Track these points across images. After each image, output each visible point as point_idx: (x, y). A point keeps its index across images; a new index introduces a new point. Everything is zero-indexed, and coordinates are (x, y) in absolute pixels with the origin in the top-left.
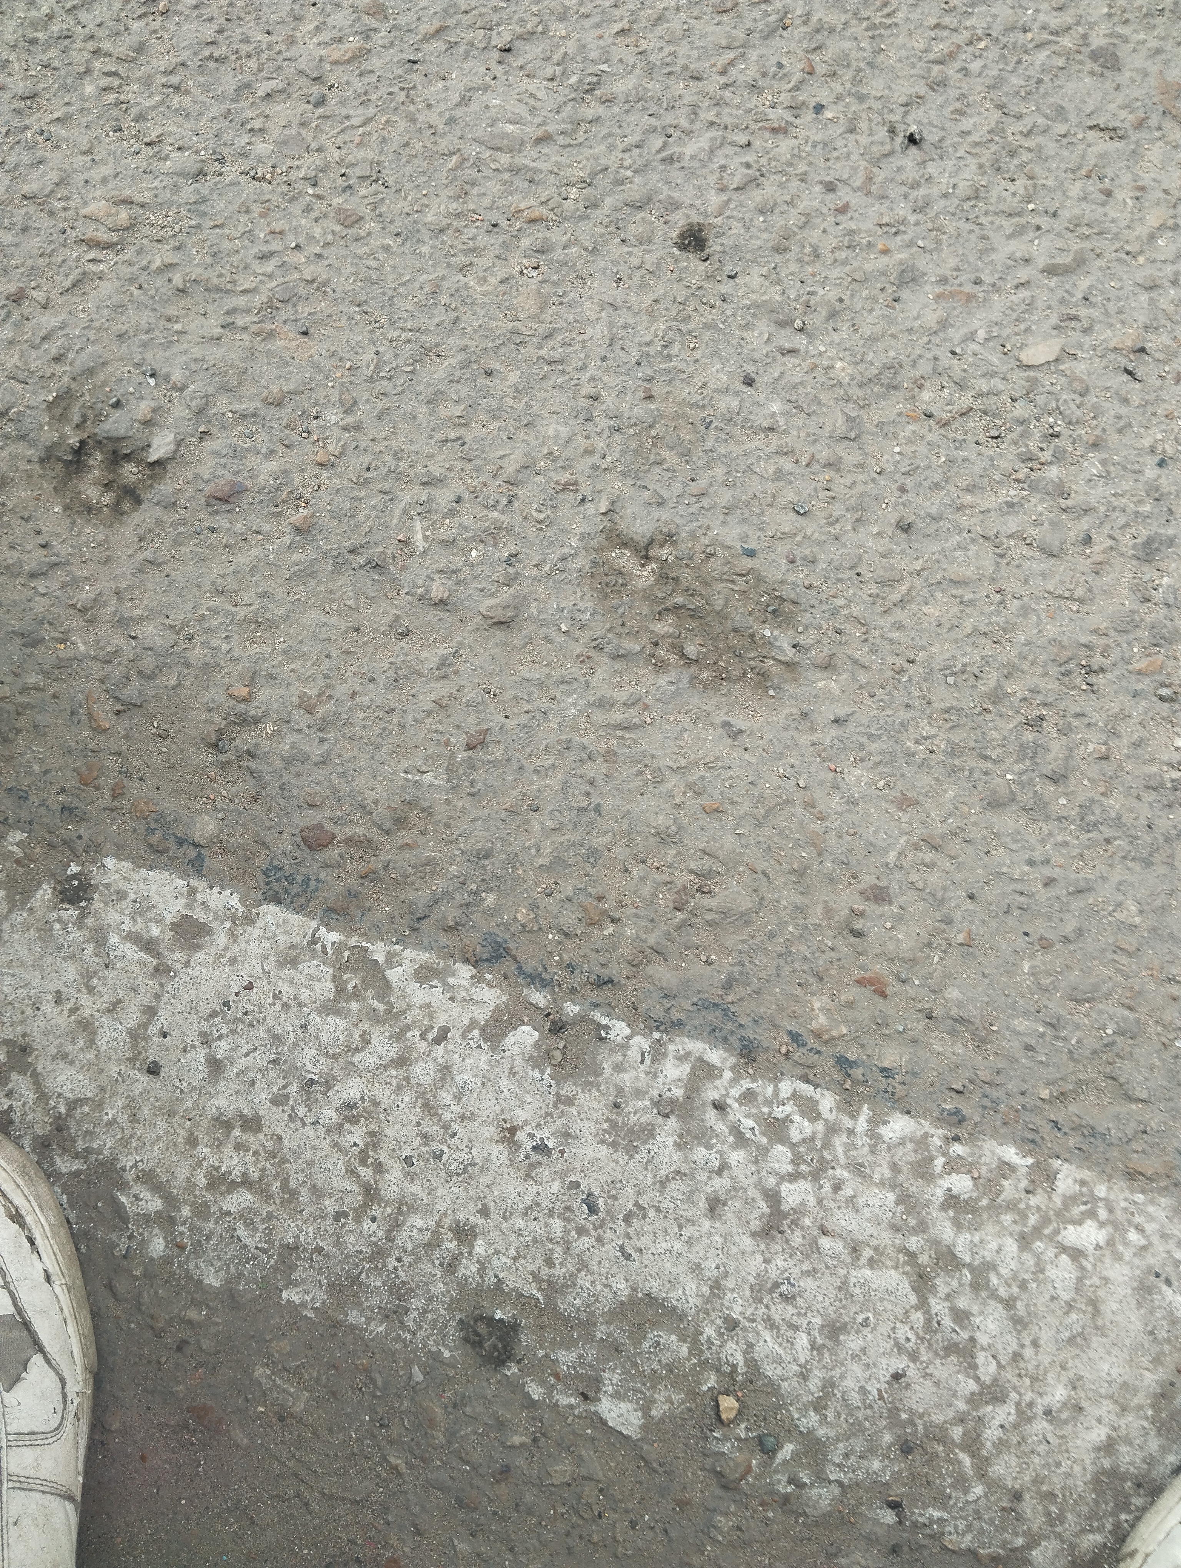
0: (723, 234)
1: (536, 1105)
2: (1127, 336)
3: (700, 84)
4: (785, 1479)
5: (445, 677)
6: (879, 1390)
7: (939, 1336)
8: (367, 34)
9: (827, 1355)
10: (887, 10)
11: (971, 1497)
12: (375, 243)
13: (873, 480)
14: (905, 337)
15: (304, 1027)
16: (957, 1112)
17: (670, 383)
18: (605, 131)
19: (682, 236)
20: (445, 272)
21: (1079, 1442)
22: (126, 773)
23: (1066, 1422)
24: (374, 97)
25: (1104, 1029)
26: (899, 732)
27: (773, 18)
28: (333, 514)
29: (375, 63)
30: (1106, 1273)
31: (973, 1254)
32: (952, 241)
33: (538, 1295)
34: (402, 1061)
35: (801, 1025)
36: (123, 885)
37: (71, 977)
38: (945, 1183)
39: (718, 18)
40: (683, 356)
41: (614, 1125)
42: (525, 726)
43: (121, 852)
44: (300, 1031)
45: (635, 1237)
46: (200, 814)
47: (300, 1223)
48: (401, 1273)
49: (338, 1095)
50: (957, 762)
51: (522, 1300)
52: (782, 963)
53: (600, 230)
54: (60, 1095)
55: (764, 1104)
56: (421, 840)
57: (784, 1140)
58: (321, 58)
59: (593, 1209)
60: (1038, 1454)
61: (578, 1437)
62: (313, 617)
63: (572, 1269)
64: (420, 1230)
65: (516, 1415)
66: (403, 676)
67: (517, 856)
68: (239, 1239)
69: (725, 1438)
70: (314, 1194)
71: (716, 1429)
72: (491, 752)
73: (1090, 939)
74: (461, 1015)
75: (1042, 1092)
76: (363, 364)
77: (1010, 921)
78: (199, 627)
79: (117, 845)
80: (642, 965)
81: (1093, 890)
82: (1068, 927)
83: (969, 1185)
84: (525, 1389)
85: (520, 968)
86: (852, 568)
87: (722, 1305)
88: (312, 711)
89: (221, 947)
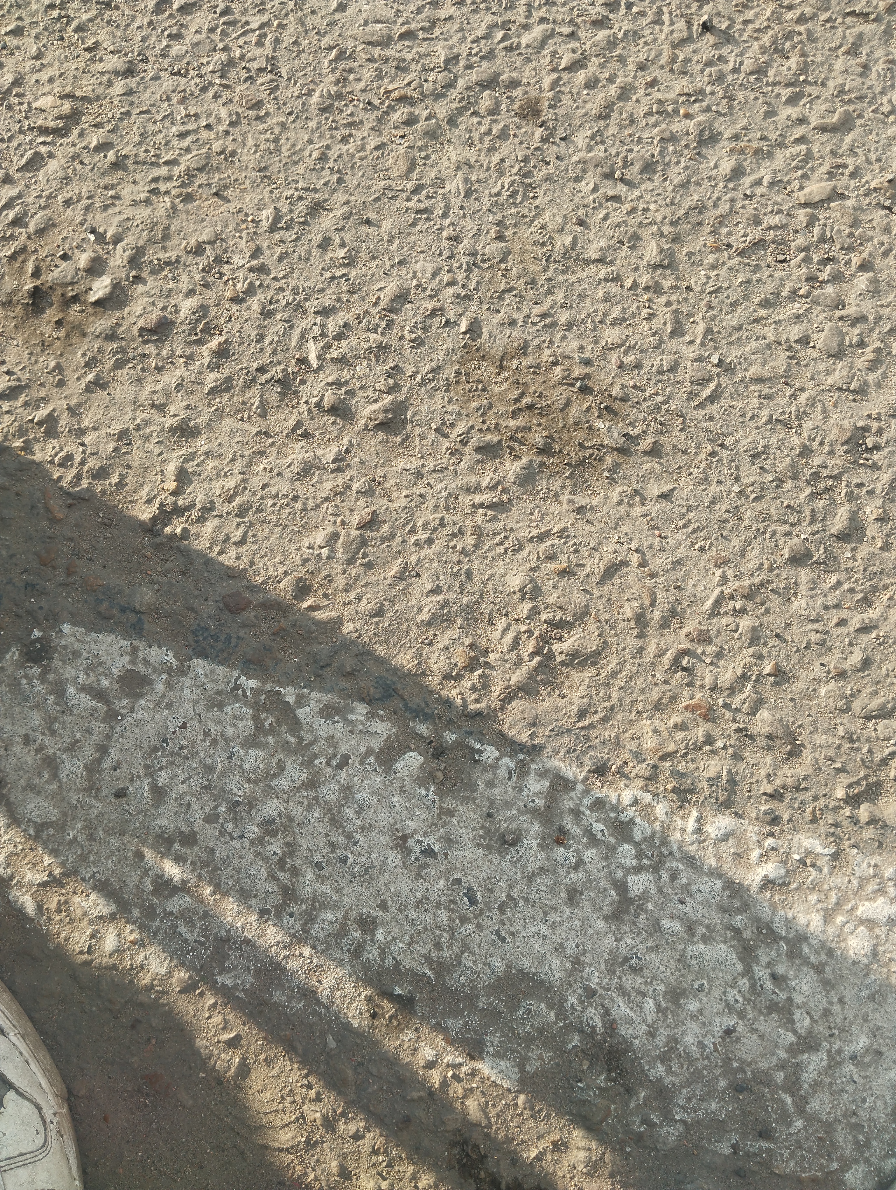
0: (554, 105)
1: (423, 816)
4: (639, 1120)
5: (339, 469)
6: (714, 1044)
7: (762, 998)
9: (670, 1016)
11: (792, 1130)
13: (684, 298)
14: (705, 183)
15: (230, 758)
16: (771, 812)
17: (515, 226)
18: (456, 27)
19: (521, 108)
20: (329, 142)
21: (879, 1081)
22: (78, 556)
23: (869, 1065)
24: (269, 6)
28: (243, 340)
31: (788, 928)
32: (741, 106)
33: (430, 973)
35: (639, 744)
36: (77, 646)
37: (37, 723)
38: (762, 870)
40: (526, 204)
41: (488, 832)
42: (405, 507)
43: (75, 619)
44: (226, 762)
45: (508, 924)
46: (140, 586)
47: (231, 919)
48: (315, 959)
49: (259, 814)
50: (760, 526)
51: (417, 978)
52: (622, 694)
53: (454, 105)
54: (29, 820)
55: (610, 810)
56: (322, 602)
57: (629, 839)
59: (473, 901)
60: (847, 1092)
61: (466, 1090)
62: (228, 424)
63: (457, 951)
64: (330, 923)
65: (414, 1074)
66: (304, 470)
67: (402, 614)
68: (181, 934)
69: (588, 1087)
70: (241, 895)
71: (580, 1081)
72: (378, 530)
73: (874, 667)
74: (359, 745)
75: (840, 793)
76: (264, 217)
77: (809, 654)
78: (135, 435)
79: (71, 614)
80: (507, 699)
81: (875, 627)
82: (856, 657)
83: (782, 872)
84: (421, 1052)
85: (406, 705)
86: (669, 371)
87: (582, 977)
88: (230, 500)
89: (160, 695)
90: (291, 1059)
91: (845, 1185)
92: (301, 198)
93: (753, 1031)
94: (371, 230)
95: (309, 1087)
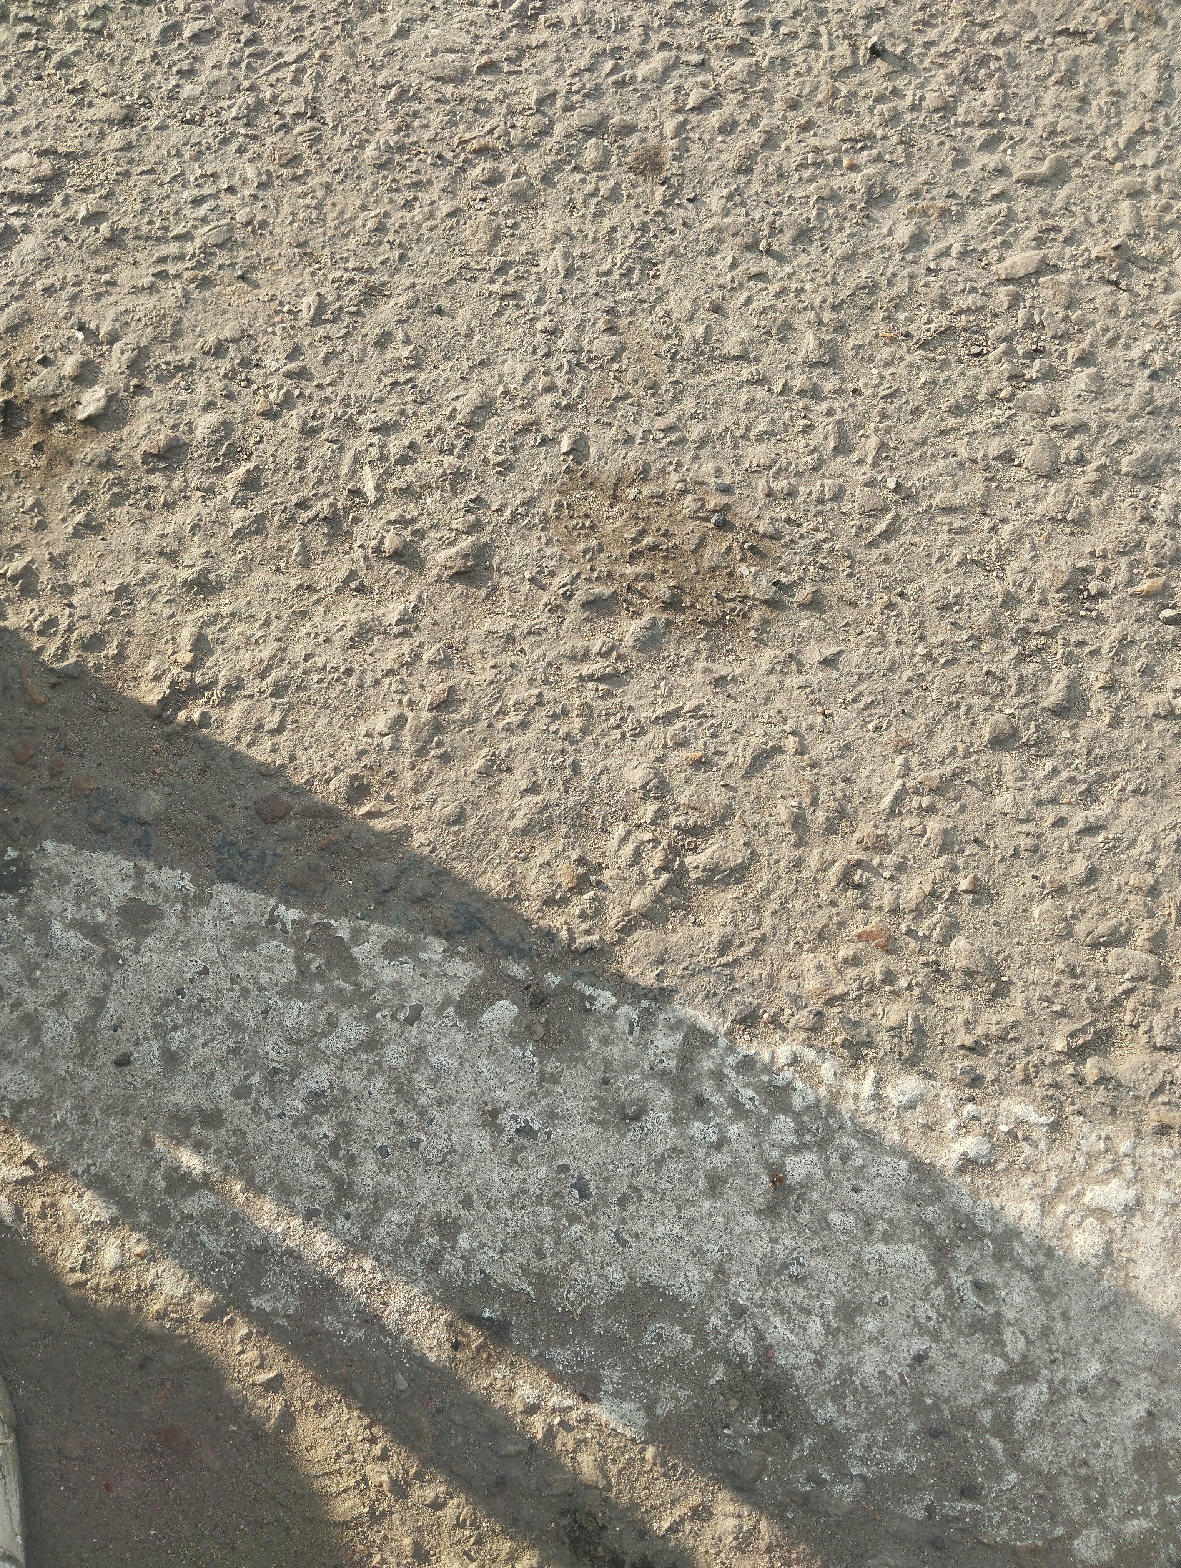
0: (680, 157)
1: (518, 1084)
2: (1112, 245)
4: (803, 1476)
5: (405, 633)
6: (901, 1375)
7: (962, 1313)
9: (842, 1340)
11: (1004, 1486)
12: (313, 181)
13: (851, 405)
14: (877, 255)
15: (265, 1012)
16: (971, 1071)
17: (630, 313)
18: (552, 56)
19: (637, 160)
20: (388, 208)
21: (1117, 1420)
22: (66, 751)
23: (1103, 1398)
24: (307, 32)
25: (1123, 975)
26: (889, 669)
28: (279, 466)
30: (1137, 1236)
31: (996, 1222)
32: (921, 154)
33: (529, 1290)
34: (372, 1044)
35: (799, 985)
36: (64, 869)
37: (12, 971)
38: (960, 1146)
40: (644, 284)
41: (603, 1103)
42: (491, 681)
43: (61, 834)
44: (260, 1018)
45: (631, 1222)
46: (146, 790)
47: (268, 1223)
48: (379, 1273)
49: (304, 1084)
50: (952, 699)
51: (512, 1296)
52: (776, 920)
53: (550, 158)
55: (762, 1071)
56: (384, 807)
57: (787, 1109)
59: (584, 1194)
60: (1075, 1435)
61: (577, 1442)
62: (260, 576)
63: (564, 1259)
64: (398, 1226)
65: (509, 1421)
66: (359, 635)
67: (489, 820)
68: (203, 1244)
69: (738, 1435)
70: (281, 1192)
71: (726, 1426)
72: (456, 711)
73: (1102, 879)
74: (433, 992)
75: (1060, 1044)
76: (304, 307)
77: (1017, 864)
78: (139, 591)
79: (56, 826)
80: (626, 929)
81: (1103, 827)
82: (1079, 867)
83: (986, 1148)
84: (519, 1392)
85: (495, 939)
86: (832, 499)
87: (727, 1290)
88: (263, 676)
89: (173, 931)
90: (348, 1406)
91: (1074, 1556)
92: (351, 281)
93: (951, 1356)
94: (443, 321)
95: (373, 1441)
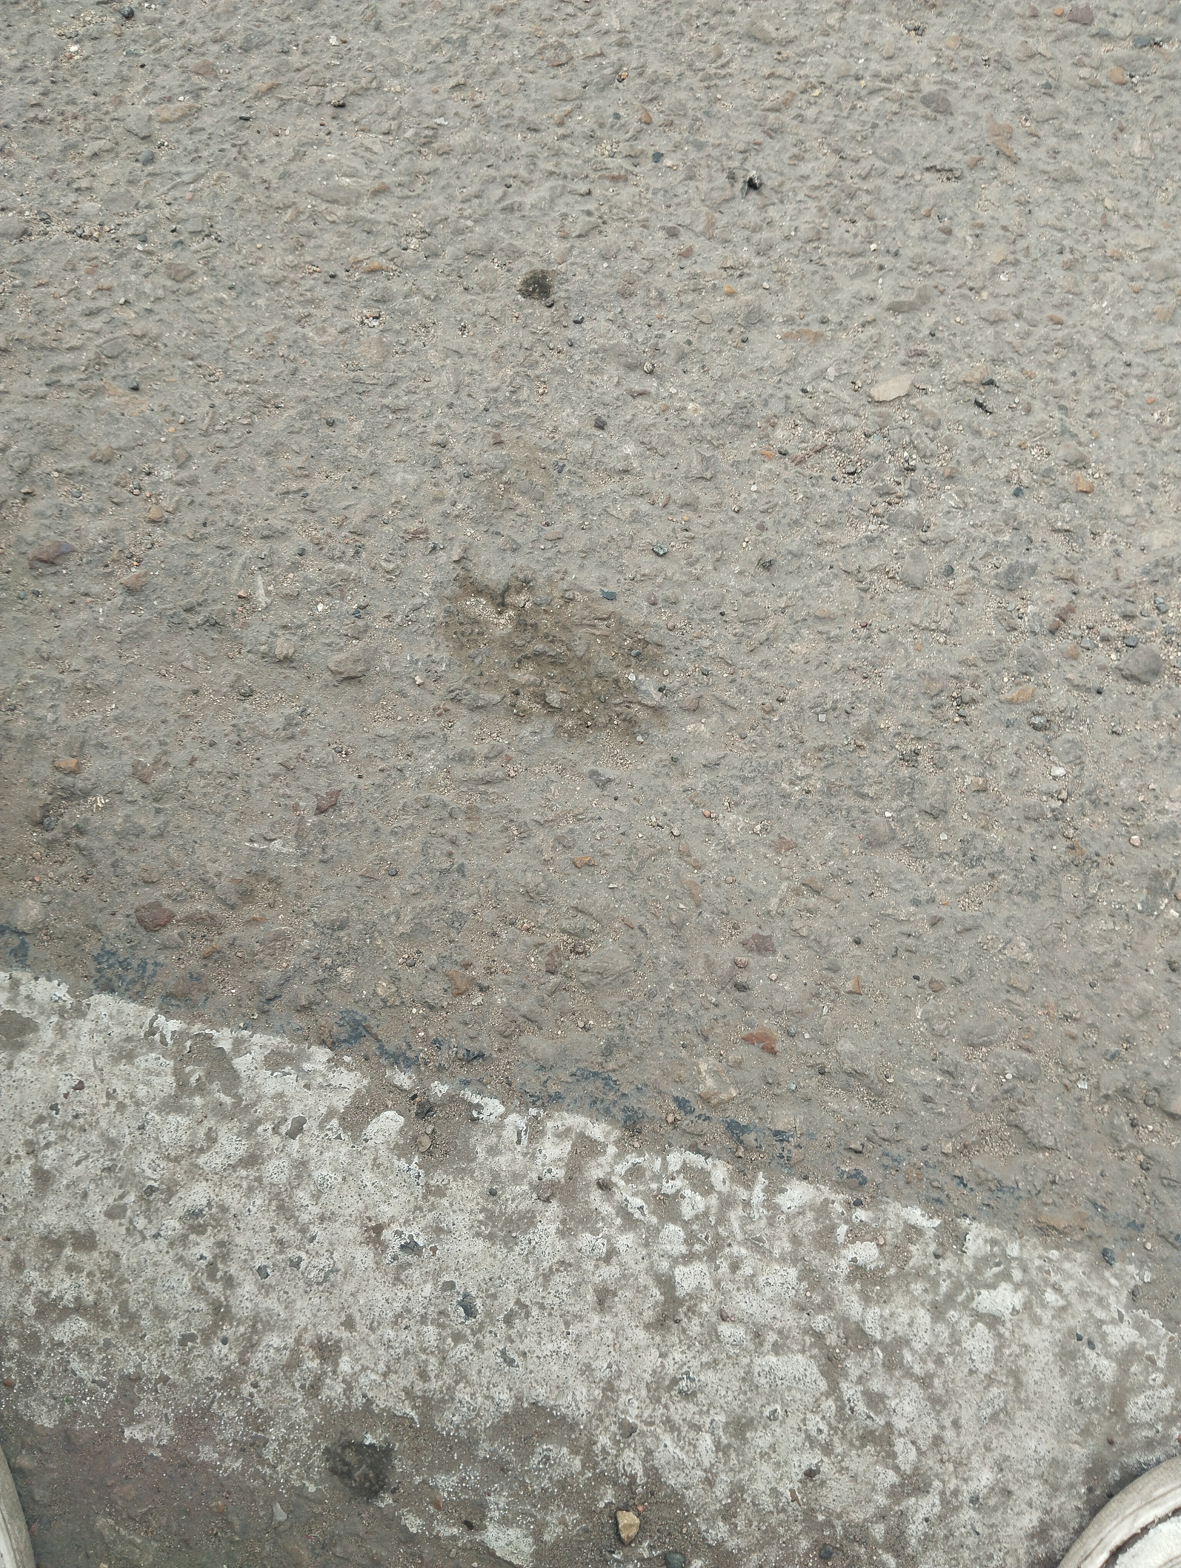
0: (567, 280)
1: (404, 1198)
2: (978, 369)
3: (538, 136)
5: (292, 737)
6: (792, 1491)
7: (853, 1425)
8: (196, 93)
9: (733, 1456)
10: (720, 62)
12: (208, 296)
13: (732, 518)
14: (755, 377)
15: (142, 1128)
16: (858, 1173)
17: (519, 428)
18: (443, 183)
19: (526, 283)
20: (283, 323)
21: (1010, 1530)
23: (995, 1509)
24: (205, 154)
25: (1004, 1075)
26: (772, 773)
27: (608, 71)
28: (169, 573)
29: (206, 121)
30: (1024, 1340)
31: (884, 1329)
32: (796, 282)
33: (413, 1414)
35: (687, 1090)
38: (850, 1253)
39: (553, 72)
40: (532, 401)
41: (491, 1216)
42: (380, 786)
44: (137, 1133)
45: (518, 1340)
46: (24, 898)
47: (142, 1350)
48: (257, 1400)
49: (181, 1203)
50: (834, 802)
51: (395, 1421)
52: (665, 1024)
53: (441, 279)
55: (652, 1179)
56: (269, 914)
57: (675, 1217)
58: (150, 118)
59: (470, 1312)
60: (968, 1548)
62: (147, 681)
63: (449, 1381)
64: (278, 1350)
65: (392, 1552)
66: (247, 740)
67: (375, 925)
68: (74, 1372)
69: (627, 1560)
70: (156, 1316)
72: (344, 815)
73: (983, 979)
74: (317, 1104)
75: (945, 1145)
76: (197, 418)
77: (900, 964)
80: (514, 1036)
81: (982, 927)
82: (960, 967)
83: (874, 1252)
84: (402, 1522)
85: (381, 1047)
86: (714, 608)
87: (616, 1408)
88: (147, 782)
89: (48, 1045)
90: (225, 1539)
93: (842, 1470)
94: (334, 433)
